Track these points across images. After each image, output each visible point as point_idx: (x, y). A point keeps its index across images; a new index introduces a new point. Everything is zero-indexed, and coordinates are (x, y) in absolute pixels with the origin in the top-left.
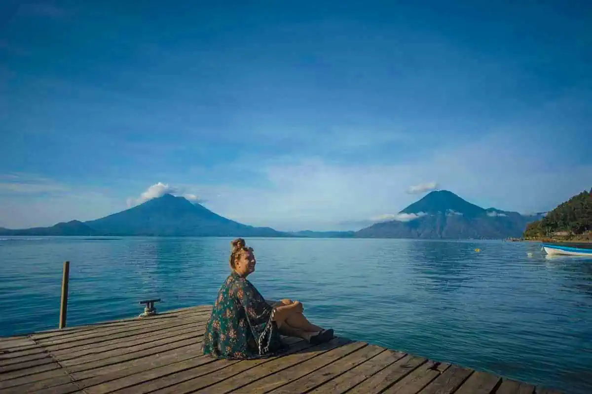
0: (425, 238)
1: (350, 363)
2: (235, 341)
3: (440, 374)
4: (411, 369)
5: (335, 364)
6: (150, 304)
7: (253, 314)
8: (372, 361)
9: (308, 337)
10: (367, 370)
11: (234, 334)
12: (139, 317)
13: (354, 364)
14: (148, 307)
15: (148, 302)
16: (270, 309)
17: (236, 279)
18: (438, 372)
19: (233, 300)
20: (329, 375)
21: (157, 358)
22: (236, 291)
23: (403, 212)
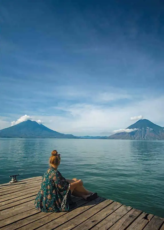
0: (137, 140)
1: (105, 214)
2: (50, 201)
3: (149, 222)
4: (135, 218)
5: (98, 215)
6: (14, 177)
7: (60, 187)
8: (116, 212)
9: (86, 197)
10: (113, 219)
11: (50, 197)
12: (9, 183)
13: (107, 214)
14: (13, 179)
15: (13, 176)
16: (68, 184)
17: (53, 170)
18: (148, 221)
19: (51, 181)
20: (95, 222)
21: (14, 209)
22: (53, 176)
23: (128, 128)
